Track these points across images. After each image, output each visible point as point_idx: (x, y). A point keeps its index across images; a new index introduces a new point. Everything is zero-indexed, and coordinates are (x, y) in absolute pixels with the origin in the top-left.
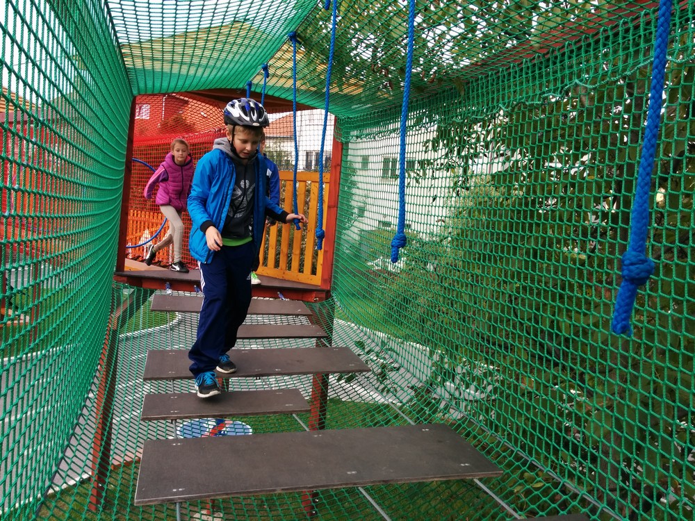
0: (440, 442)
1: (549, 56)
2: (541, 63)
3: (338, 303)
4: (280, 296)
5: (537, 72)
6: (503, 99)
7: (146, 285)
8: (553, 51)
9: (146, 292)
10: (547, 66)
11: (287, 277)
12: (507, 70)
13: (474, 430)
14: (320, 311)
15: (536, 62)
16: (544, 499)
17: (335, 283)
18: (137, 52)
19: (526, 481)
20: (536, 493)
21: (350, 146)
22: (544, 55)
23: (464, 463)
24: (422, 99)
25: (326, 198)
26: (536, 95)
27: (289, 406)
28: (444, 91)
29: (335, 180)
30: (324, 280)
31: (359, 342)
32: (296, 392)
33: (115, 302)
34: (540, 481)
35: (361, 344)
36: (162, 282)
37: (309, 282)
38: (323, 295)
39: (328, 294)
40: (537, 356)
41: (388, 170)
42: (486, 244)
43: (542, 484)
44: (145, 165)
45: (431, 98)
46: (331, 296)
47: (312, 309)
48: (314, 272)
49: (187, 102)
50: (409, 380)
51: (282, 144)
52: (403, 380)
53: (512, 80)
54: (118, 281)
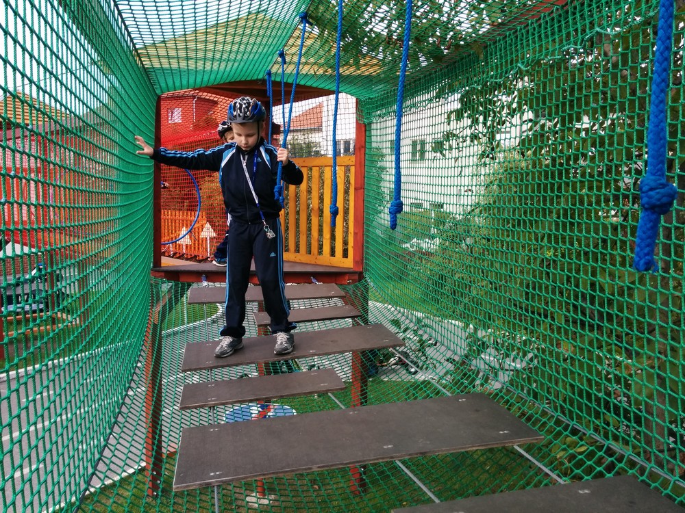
0: (477, 411)
1: (568, 7)
2: (560, 15)
3: (372, 284)
4: (313, 280)
5: (556, 26)
6: (522, 59)
7: (184, 279)
9: (183, 286)
10: (566, 18)
11: (319, 262)
12: (525, 28)
13: (512, 398)
14: (355, 293)
15: (554, 15)
16: (589, 463)
17: (367, 264)
18: (152, 51)
19: (569, 446)
20: (580, 457)
21: (373, 126)
22: (563, 7)
23: (503, 431)
24: (441, 70)
25: (352, 181)
26: (556, 49)
27: (324, 386)
28: (462, 59)
29: (361, 163)
30: (355, 262)
31: (394, 320)
32: (331, 372)
33: (155, 297)
34: (582, 445)
35: (396, 323)
36: (198, 275)
37: (341, 265)
38: (356, 277)
39: (361, 276)
42: (514, 210)
43: (586, 448)
45: (449, 67)
46: (364, 277)
47: (346, 292)
48: (345, 254)
49: (217, 103)
50: (444, 354)
51: (310, 136)
52: (438, 353)
53: (530, 38)
54: (156, 277)
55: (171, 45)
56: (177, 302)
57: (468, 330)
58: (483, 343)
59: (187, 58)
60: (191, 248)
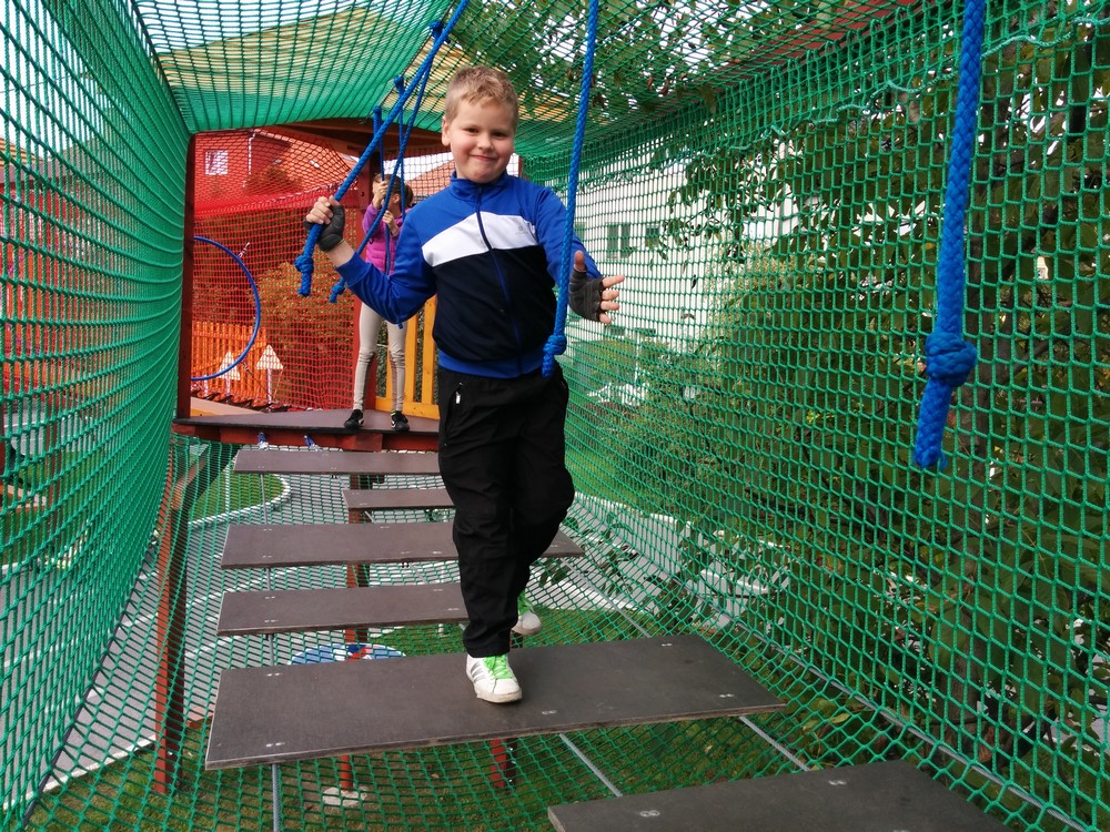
0: (688, 662)
1: (847, 44)
2: (834, 56)
5: (828, 71)
6: (778, 117)
7: (228, 439)
8: (852, 36)
9: (225, 451)
10: (843, 62)
12: (782, 69)
13: (743, 640)
15: (826, 54)
16: (849, 738)
18: (184, 60)
19: (822, 713)
20: (837, 729)
22: (838, 43)
23: (725, 694)
24: (654, 123)
26: (829, 107)
27: (453, 611)
28: (686, 109)
34: (843, 712)
35: (573, 521)
36: (252, 433)
40: (851, 525)
41: (616, 240)
42: (758, 352)
43: (847, 716)
44: (220, 247)
45: (666, 121)
49: (288, 145)
50: (645, 569)
53: (790, 86)
54: (180, 433)
55: (216, 51)
56: (214, 476)
57: (682, 533)
58: (705, 554)
59: (244, 76)
60: (239, 386)
